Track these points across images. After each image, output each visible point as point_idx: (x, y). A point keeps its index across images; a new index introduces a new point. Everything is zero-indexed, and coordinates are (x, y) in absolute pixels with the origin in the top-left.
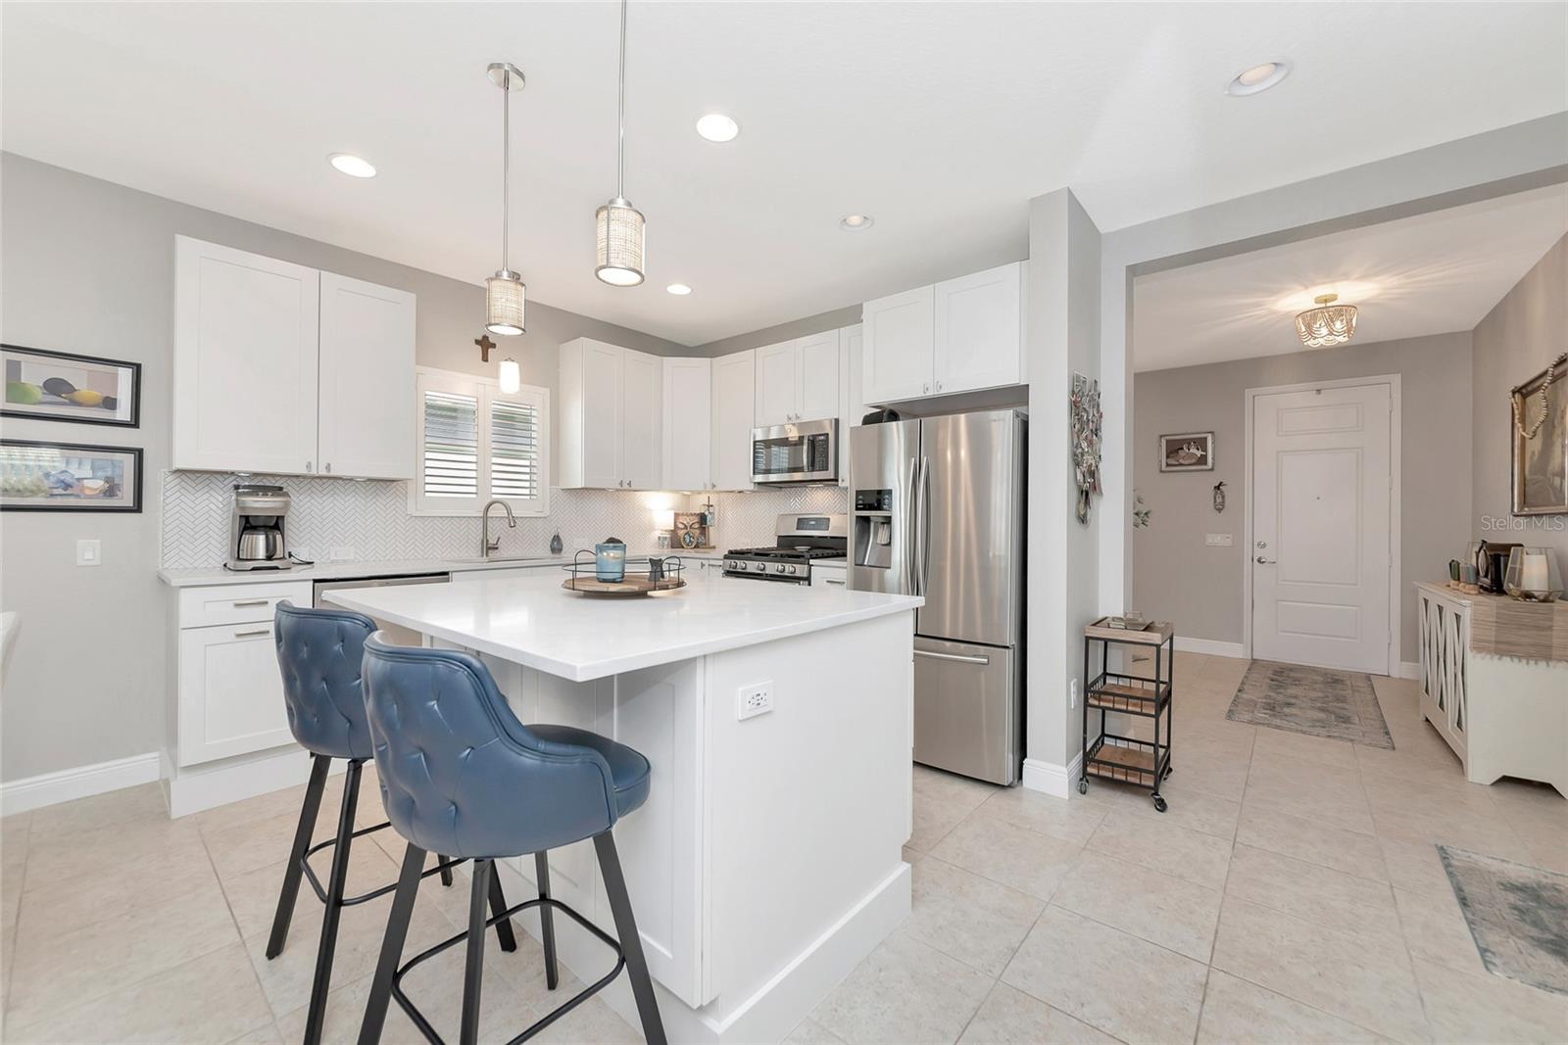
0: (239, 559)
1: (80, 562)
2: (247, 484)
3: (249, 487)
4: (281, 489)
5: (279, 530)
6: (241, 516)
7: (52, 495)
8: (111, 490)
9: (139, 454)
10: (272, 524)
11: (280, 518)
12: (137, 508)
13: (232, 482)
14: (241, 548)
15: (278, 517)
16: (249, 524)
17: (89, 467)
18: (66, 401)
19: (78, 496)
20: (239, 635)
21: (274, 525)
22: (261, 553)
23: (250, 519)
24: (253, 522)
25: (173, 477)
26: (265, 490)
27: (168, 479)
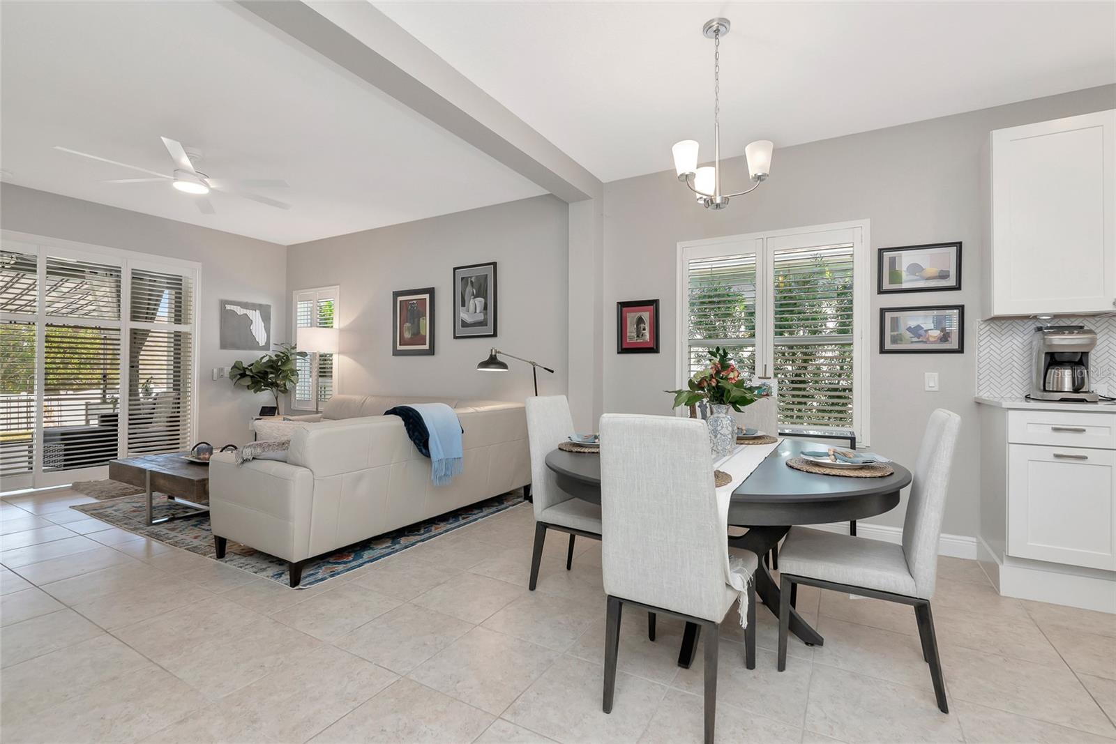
0: (1045, 390)
1: (927, 389)
2: (1049, 325)
3: (1051, 328)
4: (1082, 327)
5: (1083, 365)
6: (1047, 353)
7: (912, 342)
8: (945, 337)
9: (961, 308)
10: (1077, 360)
11: (1085, 354)
12: (960, 350)
13: (1032, 326)
14: (1047, 381)
15: (1082, 353)
16: (1054, 360)
17: (931, 321)
18: (918, 277)
19: (925, 342)
20: (1057, 456)
21: (1078, 361)
22: (1068, 385)
23: (1056, 356)
24: (1058, 358)
25: (986, 324)
26: (1070, 329)
27: (982, 327)
